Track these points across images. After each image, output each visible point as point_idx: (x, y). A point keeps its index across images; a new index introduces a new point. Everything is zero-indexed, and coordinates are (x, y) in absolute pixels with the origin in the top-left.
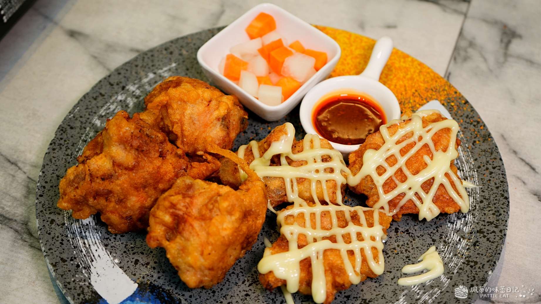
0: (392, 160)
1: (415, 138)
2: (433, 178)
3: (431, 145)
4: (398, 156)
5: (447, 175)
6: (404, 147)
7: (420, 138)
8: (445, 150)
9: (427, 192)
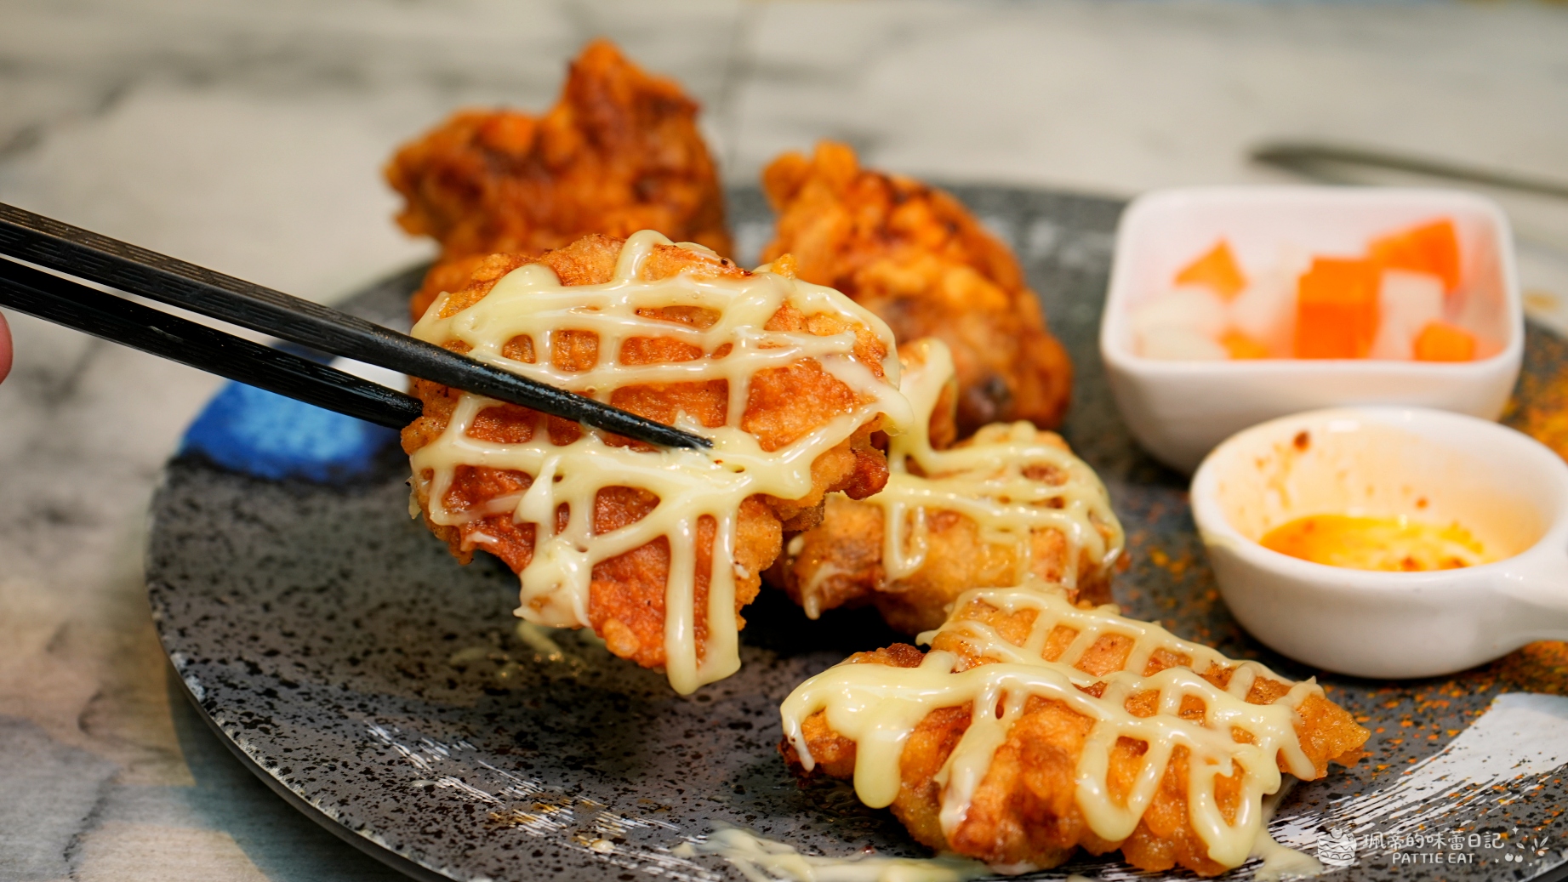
0: (580, 347)
1: (713, 337)
2: (654, 502)
3: (738, 400)
4: (610, 348)
5: (707, 521)
6: (653, 341)
7: (725, 349)
8: (771, 445)
9: (600, 527)
